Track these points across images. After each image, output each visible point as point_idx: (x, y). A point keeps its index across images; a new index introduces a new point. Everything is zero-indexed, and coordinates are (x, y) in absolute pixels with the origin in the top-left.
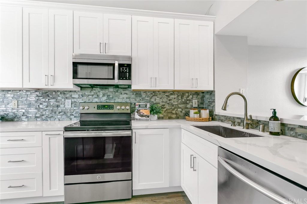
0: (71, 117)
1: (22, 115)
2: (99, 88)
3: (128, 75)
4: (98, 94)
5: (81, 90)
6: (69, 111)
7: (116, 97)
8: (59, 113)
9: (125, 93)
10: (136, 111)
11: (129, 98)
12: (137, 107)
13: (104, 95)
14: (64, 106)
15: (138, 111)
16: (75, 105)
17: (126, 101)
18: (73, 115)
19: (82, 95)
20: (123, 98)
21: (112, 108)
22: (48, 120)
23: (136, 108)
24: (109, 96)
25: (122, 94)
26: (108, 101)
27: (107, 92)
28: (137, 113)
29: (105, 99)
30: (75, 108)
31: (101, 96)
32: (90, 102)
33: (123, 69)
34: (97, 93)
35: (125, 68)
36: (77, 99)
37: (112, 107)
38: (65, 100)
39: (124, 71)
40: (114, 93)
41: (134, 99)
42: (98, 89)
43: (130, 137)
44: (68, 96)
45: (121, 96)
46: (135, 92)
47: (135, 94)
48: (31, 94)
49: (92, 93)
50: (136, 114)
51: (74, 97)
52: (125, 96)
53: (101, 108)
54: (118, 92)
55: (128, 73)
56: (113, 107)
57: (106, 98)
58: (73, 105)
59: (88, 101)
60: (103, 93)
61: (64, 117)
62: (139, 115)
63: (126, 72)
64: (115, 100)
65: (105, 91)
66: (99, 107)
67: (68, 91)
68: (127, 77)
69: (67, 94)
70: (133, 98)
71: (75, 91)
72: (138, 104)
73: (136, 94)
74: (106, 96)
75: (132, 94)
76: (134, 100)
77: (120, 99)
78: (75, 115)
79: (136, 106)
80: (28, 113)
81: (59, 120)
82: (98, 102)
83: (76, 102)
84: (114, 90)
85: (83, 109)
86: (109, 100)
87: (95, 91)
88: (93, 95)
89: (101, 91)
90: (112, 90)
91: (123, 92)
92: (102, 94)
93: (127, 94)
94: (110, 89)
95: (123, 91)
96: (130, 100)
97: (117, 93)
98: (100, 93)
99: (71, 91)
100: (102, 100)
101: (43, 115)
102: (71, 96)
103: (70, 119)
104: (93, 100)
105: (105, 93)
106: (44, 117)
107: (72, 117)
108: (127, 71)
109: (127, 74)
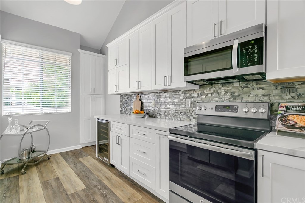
0: (190, 118)
1: (157, 113)
2: (220, 83)
3: (256, 57)
4: (219, 91)
5: (200, 88)
6: (189, 111)
7: (244, 94)
8: (181, 113)
9: (260, 88)
10: (279, 117)
11: (268, 95)
12: (281, 111)
13: (226, 93)
14: (185, 106)
15: (283, 118)
16: (194, 105)
17: (261, 99)
18: (193, 116)
19: (201, 94)
20: (257, 95)
21: (235, 111)
22: (172, 119)
23: (279, 112)
24: (234, 93)
25: (253, 89)
26: (231, 100)
27: (230, 88)
28: (282, 120)
29: (227, 98)
30: (194, 109)
31: (222, 94)
32: (209, 101)
33: (247, 49)
34: (217, 90)
35: (250, 47)
36: (196, 98)
37: (235, 109)
38: (185, 100)
39: (250, 52)
40: (241, 89)
41: (279, 96)
42: (219, 85)
43: (250, 161)
44: (188, 95)
45: (253, 93)
46: (280, 84)
47: (280, 87)
48: (162, 95)
49: (212, 91)
50: (278, 122)
51: (194, 96)
52: (261, 92)
53: (220, 110)
54: (247, 87)
55: (256, 53)
56: (237, 109)
57: (229, 96)
58: (192, 105)
59: (207, 101)
60: (225, 90)
61: (185, 117)
62: (284, 125)
63: (253, 53)
64: (242, 98)
65: (228, 87)
66: (217, 108)
67: (189, 90)
68: (256, 60)
69: (187, 94)
70: (276, 95)
71: (194, 90)
72: (284, 105)
73: (283, 87)
74: (229, 94)
75: (273, 88)
76: (277, 98)
77: (250, 98)
78: (194, 116)
79: (280, 109)
80: (160, 111)
81: (181, 120)
82: (219, 101)
83: (195, 102)
84: (241, 85)
85: (200, 109)
86: (234, 99)
87: (215, 89)
88: (212, 94)
89: (223, 88)
90: (238, 85)
91: (256, 87)
92: (223, 91)
93: (263, 89)
94: (234, 83)
95: (257, 84)
96: (271, 98)
97: (245, 89)
98: (222, 90)
99: (190, 90)
100: (223, 99)
101: (169, 114)
102: (191, 95)
103: (189, 120)
104: (213, 99)
105: (227, 90)
106: (170, 116)
107: (192, 118)
108: (254, 51)
109: (256, 55)
